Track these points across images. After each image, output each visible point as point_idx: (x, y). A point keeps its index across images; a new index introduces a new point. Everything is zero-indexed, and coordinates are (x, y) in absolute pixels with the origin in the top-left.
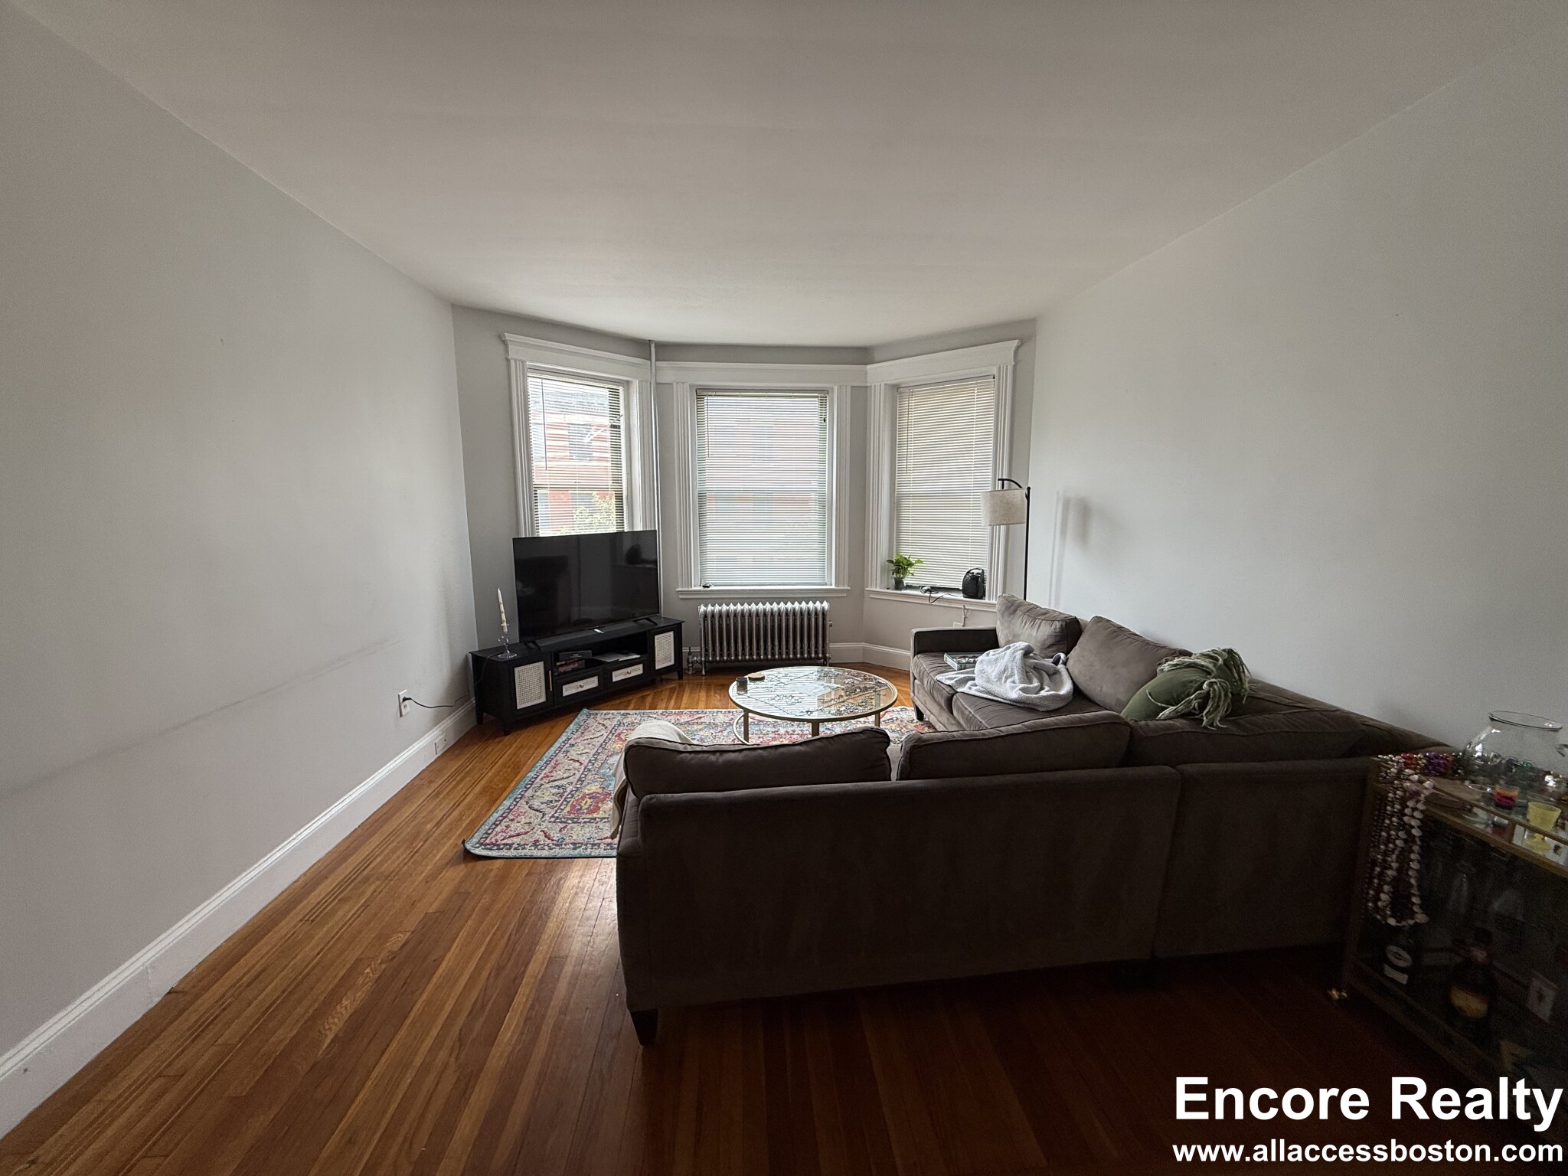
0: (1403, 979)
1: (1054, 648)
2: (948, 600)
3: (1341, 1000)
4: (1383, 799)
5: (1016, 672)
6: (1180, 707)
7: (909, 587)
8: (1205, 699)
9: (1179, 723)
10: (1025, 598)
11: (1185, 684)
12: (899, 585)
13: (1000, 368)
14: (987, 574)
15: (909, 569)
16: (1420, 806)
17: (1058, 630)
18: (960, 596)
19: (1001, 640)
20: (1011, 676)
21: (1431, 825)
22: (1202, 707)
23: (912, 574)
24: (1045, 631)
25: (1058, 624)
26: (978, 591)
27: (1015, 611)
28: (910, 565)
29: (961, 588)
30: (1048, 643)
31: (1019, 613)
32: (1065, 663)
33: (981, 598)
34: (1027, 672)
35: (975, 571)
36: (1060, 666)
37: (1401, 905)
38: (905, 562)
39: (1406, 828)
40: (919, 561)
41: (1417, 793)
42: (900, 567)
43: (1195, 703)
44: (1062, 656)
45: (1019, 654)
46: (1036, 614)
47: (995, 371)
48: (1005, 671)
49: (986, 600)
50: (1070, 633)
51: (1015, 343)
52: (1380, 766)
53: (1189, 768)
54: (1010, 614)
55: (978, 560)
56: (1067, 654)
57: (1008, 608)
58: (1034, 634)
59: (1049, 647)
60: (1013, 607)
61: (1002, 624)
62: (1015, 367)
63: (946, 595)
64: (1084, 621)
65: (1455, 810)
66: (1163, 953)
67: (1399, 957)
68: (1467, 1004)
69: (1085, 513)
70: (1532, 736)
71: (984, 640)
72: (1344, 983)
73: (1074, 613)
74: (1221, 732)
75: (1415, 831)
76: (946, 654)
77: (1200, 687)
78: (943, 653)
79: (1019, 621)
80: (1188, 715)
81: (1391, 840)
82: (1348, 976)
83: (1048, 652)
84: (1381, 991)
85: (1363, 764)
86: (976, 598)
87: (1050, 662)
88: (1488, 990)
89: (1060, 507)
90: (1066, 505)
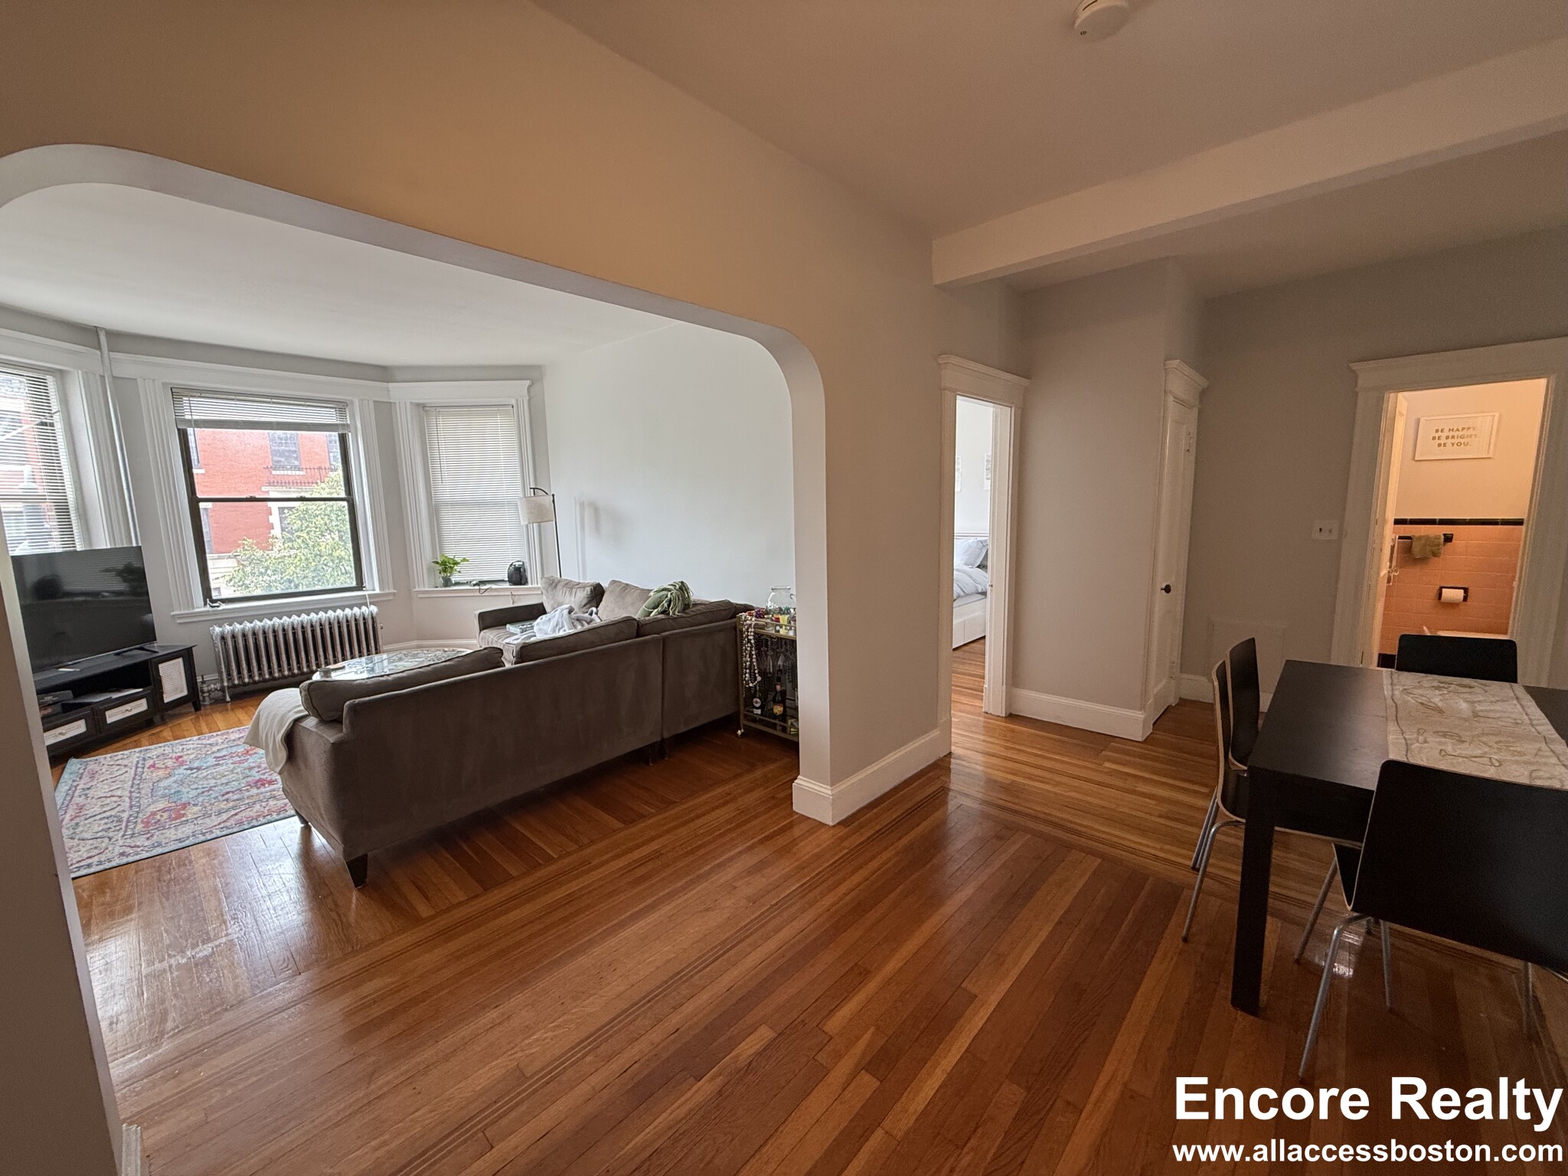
0: (759, 712)
1: (588, 606)
2: (496, 590)
3: (742, 734)
4: (742, 632)
5: (565, 624)
6: (659, 609)
7: (457, 584)
8: (670, 602)
9: (659, 616)
10: (561, 576)
11: (660, 597)
12: (447, 582)
13: (517, 400)
14: (527, 566)
15: (456, 567)
16: (753, 630)
17: (589, 593)
18: (507, 585)
19: (548, 609)
20: (562, 628)
21: (756, 636)
22: (669, 605)
23: (460, 572)
24: (582, 595)
25: (588, 589)
26: (521, 579)
27: (556, 586)
28: (456, 563)
29: (507, 579)
30: (583, 603)
31: (559, 587)
32: (597, 614)
33: (524, 584)
34: (573, 623)
35: (517, 564)
36: (594, 615)
37: (754, 678)
38: (451, 561)
39: (749, 641)
40: (465, 560)
41: (751, 625)
42: (447, 566)
43: (666, 605)
44: (594, 609)
45: (566, 612)
46: (571, 586)
47: (513, 402)
48: (557, 625)
49: (530, 586)
50: (597, 594)
51: (528, 383)
52: (740, 617)
53: (664, 634)
54: (553, 589)
55: (516, 555)
56: (597, 607)
57: (551, 585)
58: (573, 599)
59: (585, 605)
60: (553, 584)
61: (547, 597)
62: (529, 400)
63: (494, 586)
64: (605, 585)
65: (763, 627)
66: (666, 735)
67: (757, 702)
68: (778, 709)
69: (596, 510)
70: (783, 593)
71: (535, 611)
72: (742, 726)
73: (597, 582)
74: (679, 617)
75: (753, 641)
76: (508, 626)
77: (667, 597)
78: (505, 625)
79: (560, 593)
80: (663, 612)
81: (746, 649)
82: (743, 721)
83: (584, 609)
84: (754, 720)
85: (734, 620)
86: (521, 584)
87: (587, 615)
88: (783, 702)
89: (578, 507)
90: (582, 505)
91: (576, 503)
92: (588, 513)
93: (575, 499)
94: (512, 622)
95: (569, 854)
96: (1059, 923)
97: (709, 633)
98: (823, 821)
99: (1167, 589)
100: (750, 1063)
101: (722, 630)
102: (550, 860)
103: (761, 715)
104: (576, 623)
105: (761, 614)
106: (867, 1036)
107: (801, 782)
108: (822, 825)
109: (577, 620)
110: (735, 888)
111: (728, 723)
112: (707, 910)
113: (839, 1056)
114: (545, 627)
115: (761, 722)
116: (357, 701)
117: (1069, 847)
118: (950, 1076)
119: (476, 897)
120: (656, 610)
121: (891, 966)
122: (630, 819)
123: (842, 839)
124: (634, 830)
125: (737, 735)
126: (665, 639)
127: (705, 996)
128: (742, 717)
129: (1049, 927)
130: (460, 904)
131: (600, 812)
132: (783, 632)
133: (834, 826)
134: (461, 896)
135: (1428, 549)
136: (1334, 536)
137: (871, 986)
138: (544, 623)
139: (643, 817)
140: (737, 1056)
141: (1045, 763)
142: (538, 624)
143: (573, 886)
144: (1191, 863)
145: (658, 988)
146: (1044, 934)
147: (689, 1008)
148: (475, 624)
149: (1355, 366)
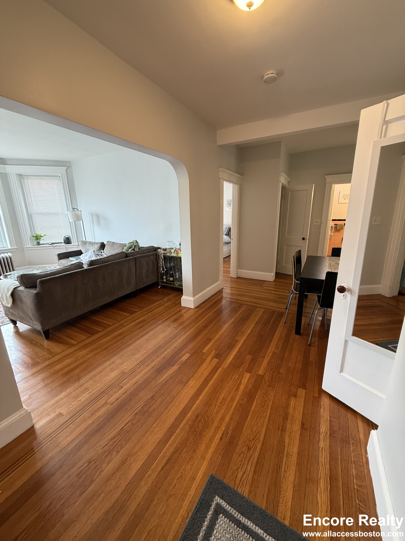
0: (165, 280)
1: (100, 250)
2: (59, 246)
3: (160, 288)
4: (159, 256)
5: (93, 256)
6: (132, 249)
7: (43, 244)
8: (135, 246)
9: (132, 251)
10: (86, 240)
11: (131, 245)
12: (39, 244)
13: (62, 174)
14: (71, 237)
15: (41, 238)
18: (64, 244)
19: (83, 252)
20: (92, 257)
21: (164, 256)
22: (135, 248)
23: (43, 240)
24: (97, 247)
25: (99, 244)
26: (69, 242)
27: (86, 244)
28: (42, 237)
29: (63, 242)
30: (98, 249)
31: (87, 244)
32: (104, 252)
33: (70, 244)
35: (67, 237)
36: (103, 253)
37: (163, 270)
38: (39, 236)
39: (162, 258)
40: (45, 235)
41: (162, 253)
42: (37, 238)
43: (134, 247)
44: (102, 251)
45: (93, 252)
46: (92, 244)
47: (60, 175)
48: (90, 257)
49: (73, 244)
50: (103, 246)
51: (66, 168)
52: (158, 251)
53: (135, 256)
54: (85, 245)
55: (68, 233)
56: (103, 250)
57: (83, 243)
58: (93, 248)
59: (98, 250)
60: (84, 243)
61: (83, 248)
62: (67, 175)
63: (58, 245)
64: (105, 243)
65: (166, 254)
66: (137, 289)
67: (164, 277)
68: (171, 279)
69: (98, 216)
70: (171, 243)
71: (79, 253)
72: (160, 285)
73: (102, 241)
74: (138, 251)
75: (163, 258)
76: (70, 258)
77: (134, 245)
78: (69, 258)
79: (87, 246)
80: (133, 250)
81: (161, 261)
82: (160, 284)
83: (98, 251)
84: (163, 282)
85: (156, 252)
86: (69, 244)
87: (100, 253)
88: (173, 277)
89: (90, 215)
90: (92, 215)
91: (89, 214)
92: (95, 218)
93: (89, 212)
94: (72, 256)
95: (115, 324)
96: (256, 323)
97: (148, 256)
98: (191, 307)
100: (186, 361)
101: (153, 255)
102: (110, 326)
103: (166, 281)
104: (97, 256)
105: (165, 250)
106: (214, 351)
107: (184, 297)
108: (190, 309)
109: (97, 255)
110: (170, 326)
111: (155, 285)
112: (164, 331)
113: (207, 356)
114: (85, 258)
115: (166, 283)
116: (42, 279)
117: (257, 307)
118: (235, 356)
119: (89, 337)
120: (130, 249)
121: (216, 337)
122: (132, 313)
123: (197, 311)
124: (133, 316)
125: (158, 288)
126: (136, 258)
127: (169, 350)
128: (160, 282)
129: (254, 324)
130: (85, 339)
131: (120, 312)
132: (173, 255)
133: (194, 308)
134: (85, 338)
135: (341, 227)
136: (319, 224)
137: (212, 342)
138: (85, 256)
139: (136, 312)
140: (182, 360)
141: (248, 288)
142: (82, 257)
143: (121, 331)
144: (285, 308)
145: (155, 350)
146: (253, 326)
147: (166, 353)
148: (56, 258)
149: (326, 177)
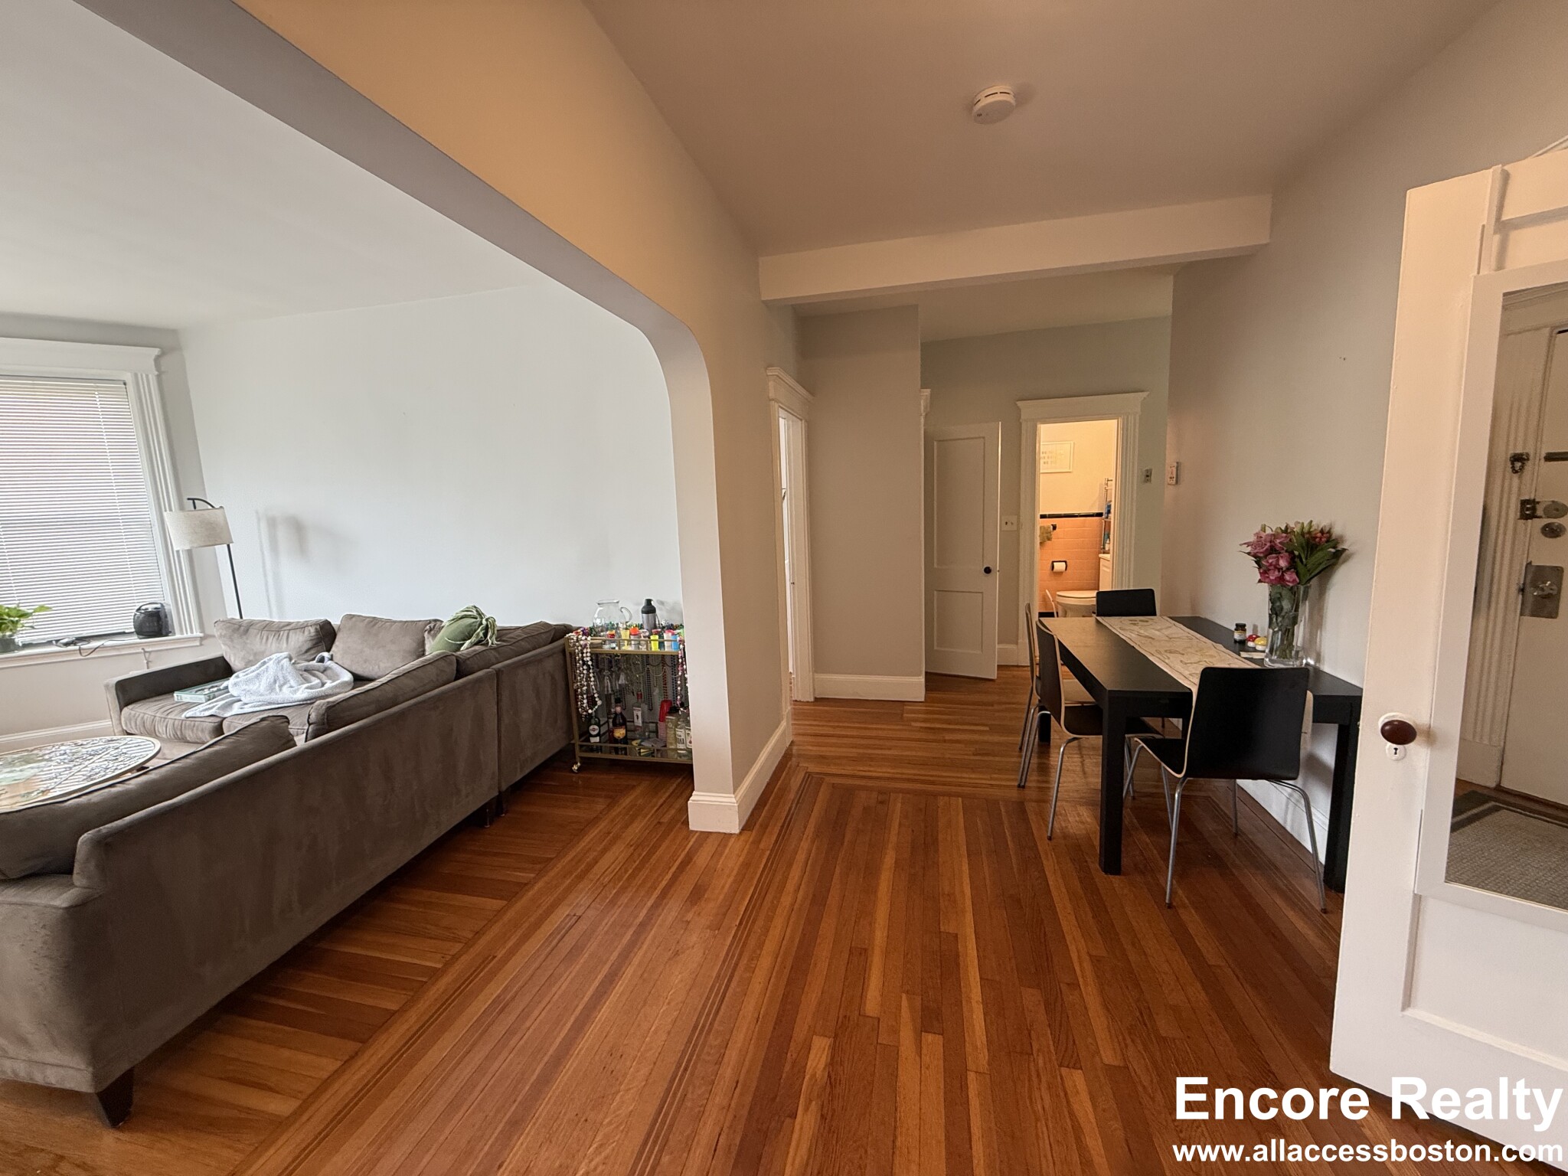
0: (597, 739)
1: (312, 651)
2: (113, 647)
3: (579, 769)
4: (573, 655)
5: (290, 678)
6: (473, 639)
7: (27, 646)
8: (486, 629)
9: (477, 648)
10: (241, 617)
11: (470, 625)
12: (6, 645)
13: (135, 375)
14: (169, 608)
15: (23, 620)
16: (589, 650)
17: (313, 634)
18: (135, 639)
19: (234, 662)
20: (284, 684)
21: (596, 657)
22: (485, 635)
23: (33, 627)
24: (300, 640)
25: (312, 630)
26: (160, 630)
27: (247, 630)
28: (23, 615)
29: (133, 630)
30: (306, 648)
31: (253, 631)
32: (331, 659)
33: (167, 635)
34: (301, 675)
35: (150, 608)
36: (328, 663)
37: (592, 702)
38: (13, 613)
39: (584, 663)
40: (42, 608)
41: (586, 645)
42: (7, 620)
43: (481, 634)
44: (326, 654)
45: (286, 662)
46: (273, 630)
47: (128, 377)
48: (275, 681)
49: (178, 636)
50: (326, 636)
51: (156, 351)
52: (568, 640)
53: (493, 667)
54: (239, 636)
55: (158, 594)
56: (329, 651)
57: (233, 630)
58: (286, 645)
59: (306, 652)
60: (241, 629)
61: (232, 648)
62: (159, 377)
63: (108, 643)
64: (335, 622)
65: (600, 646)
66: (504, 788)
67: (594, 730)
68: (620, 733)
69: (298, 528)
70: (611, 607)
71: (218, 670)
72: (578, 759)
73: (323, 618)
74: (499, 647)
75: (590, 663)
76: (176, 694)
77: (481, 624)
78: (172, 692)
79: (256, 642)
80: (478, 643)
81: (582, 673)
82: (579, 754)
83: (307, 656)
84: (591, 749)
85: (561, 642)
86: (161, 635)
87: (314, 662)
88: (624, 724)
89: (264, 525)
90: (272, 523)
91: (259, 520)
92: (282, 534)
93: (257, 513)
94: (183, 686)
95: (455, 958)
96: (969, 855)
97: (538, 661)
98: (728, 831)
99: (988, 570)
100: (829, 1076)
101: (550, 655)
102: (435, 974)
103: (600, 742)
104: (306, 674)
105: (588, 632)
106: (905, 1003)
107: (697, 797)
108: (727, 836)
109: (305, 671)
110: (688, 922)
111: (561, 759)
112: (677, 954)
113: (895, 1031)
114: (253, 687)
115: (599, 749)
116: (99, 830)
117: (935, 795)
118: (985, 1003)
119: (353, 1057)
120: (468, 642)
121: (880, 936)
122: (511, 892)
123: (757, 842)
124: (519, 905)
125: (572, 771)
126: (499, 672)
127: (739, 1038)
128: (577, 749)
129: (965, 860)
130: (337, 1074)
131: (459, 896)
132: (627, 648)
133: (740, 833)
134: (330, 1065)
135: (1045, 535)
136: (1015, 528)
137: (877, 961)
138: (247, 682)
139: (523, 886)
140: (814, 1075)
141: (868, 733)
142: (235, 684)
143: (494, 990)
144: (1016, 784)
145: (684, 1052)
146: (965, 867)
147: (732, 1055)
148: (111, 699)
149: (1019, 403)
